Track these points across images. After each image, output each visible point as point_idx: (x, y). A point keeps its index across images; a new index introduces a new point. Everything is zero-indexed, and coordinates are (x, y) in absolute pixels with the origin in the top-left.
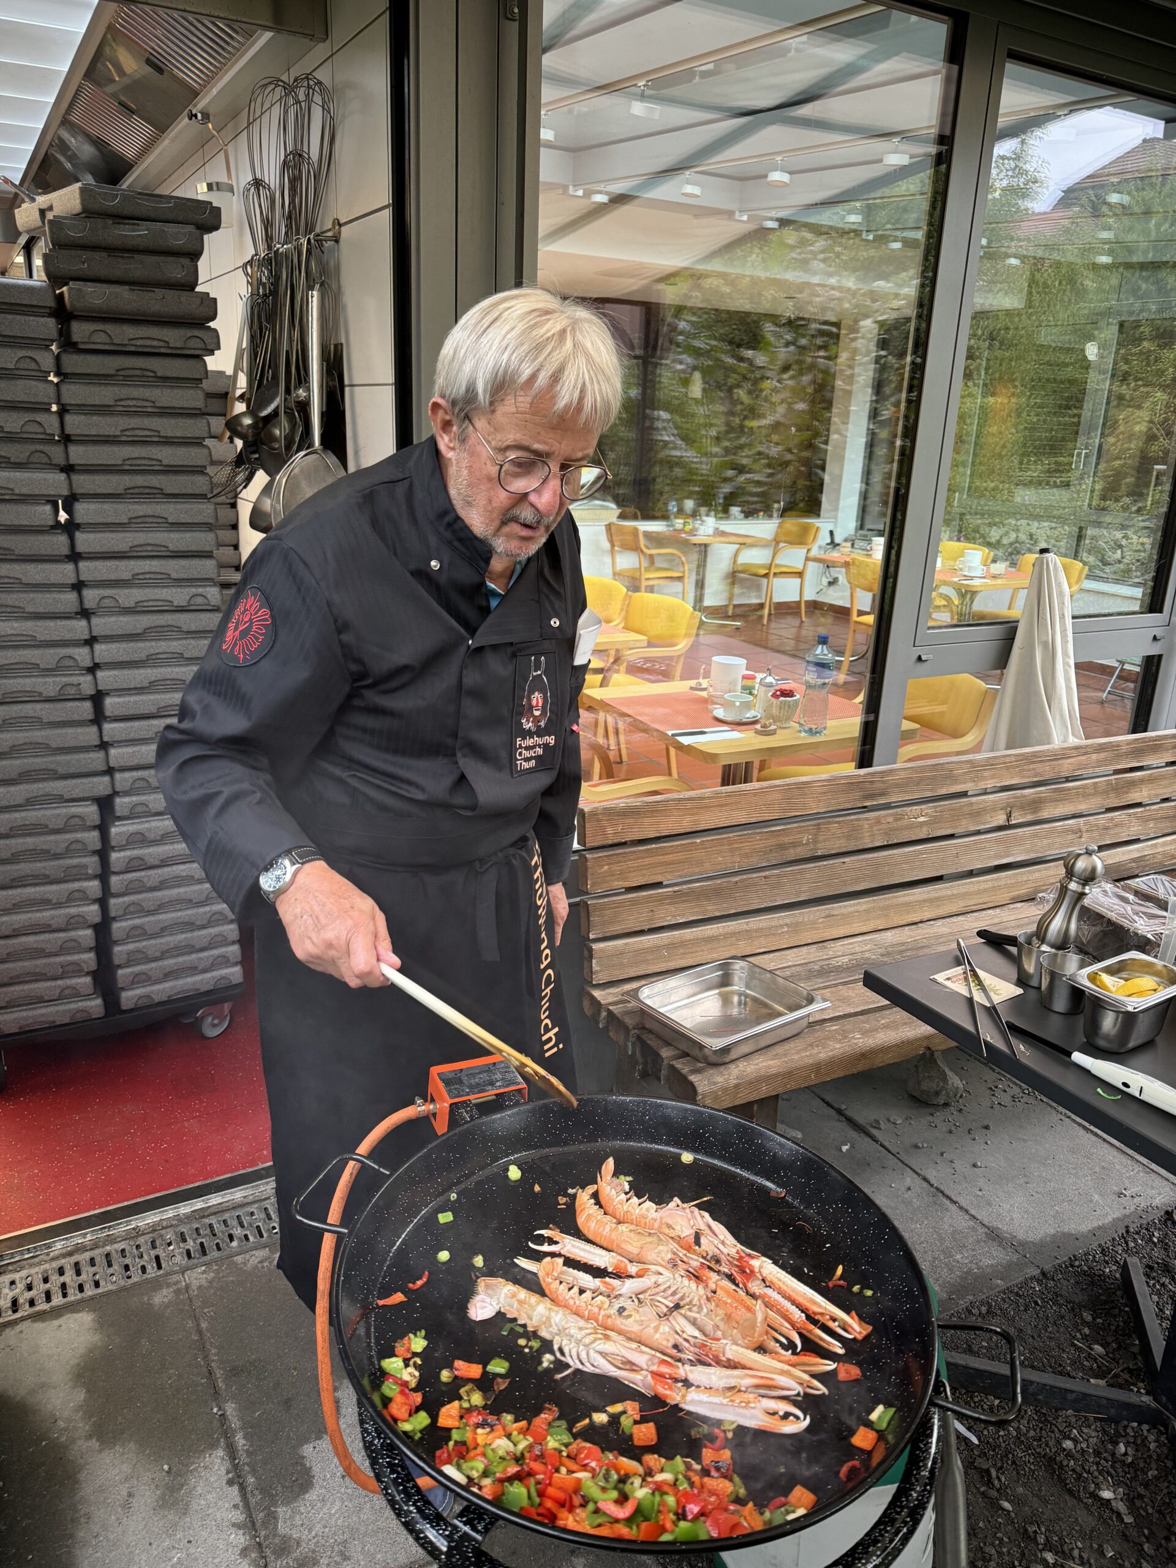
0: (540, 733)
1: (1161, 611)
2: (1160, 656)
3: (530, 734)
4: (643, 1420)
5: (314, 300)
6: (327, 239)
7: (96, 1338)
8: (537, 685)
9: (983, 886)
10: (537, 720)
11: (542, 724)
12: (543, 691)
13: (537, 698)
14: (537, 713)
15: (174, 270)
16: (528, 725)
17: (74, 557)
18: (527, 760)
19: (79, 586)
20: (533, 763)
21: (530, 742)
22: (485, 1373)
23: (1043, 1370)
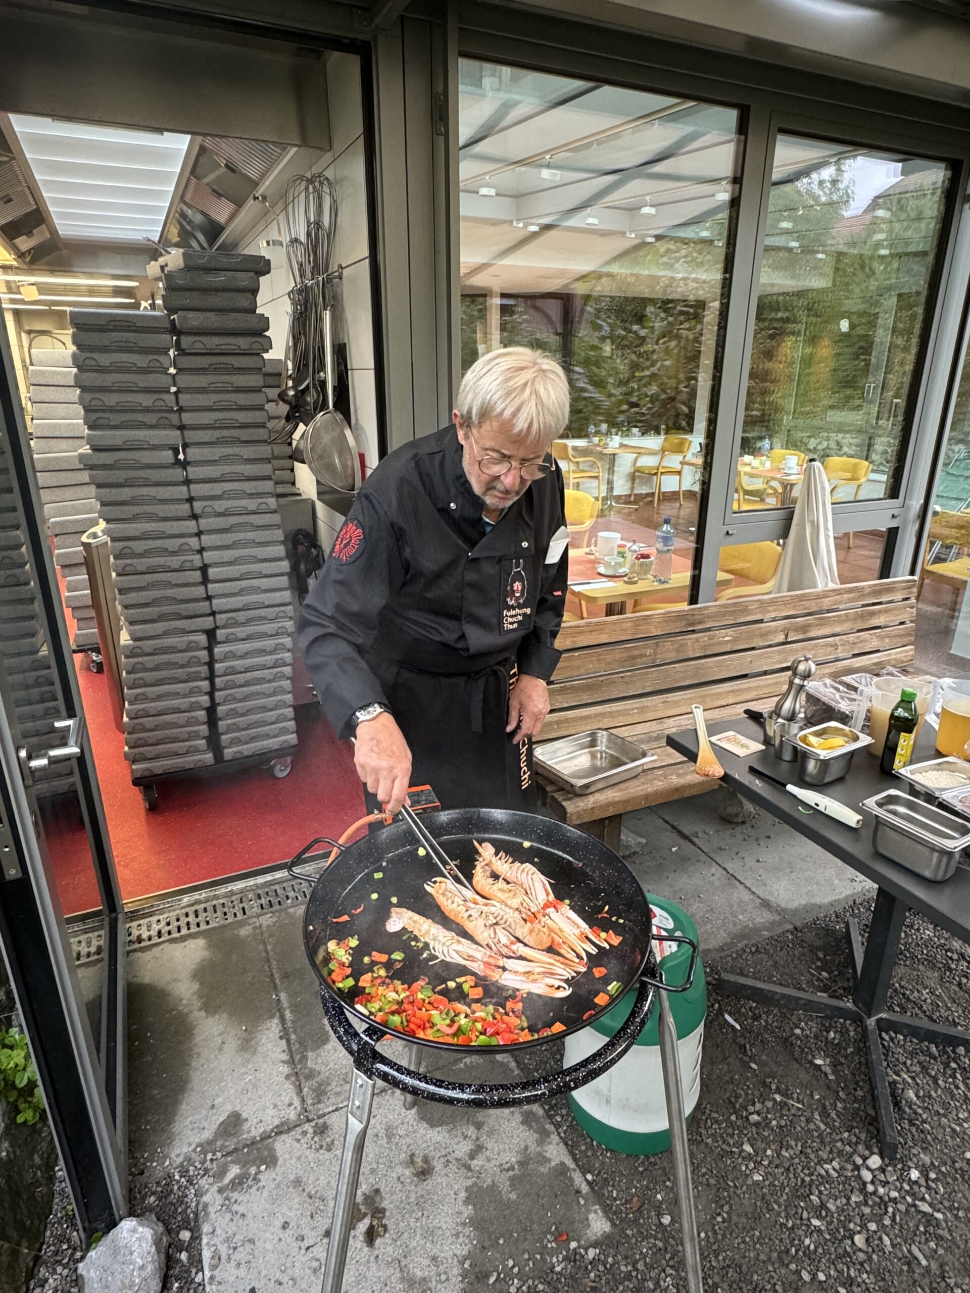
0: (520, 606)
1: (897, 498)
2: (897, 528)
3: (513, 607)
4: (476, 986)
5: (327, 316)
6: (336, 277)
7: (206, 954)
8: (518, 577)
9: (769, 682)
10: (517, 599)
11: (521, 601)
12: (522, 580)
13: (517, 586)
14: (517, 595)
15: (242, 301)
16: (511, 602)
17: (187, 482)
18: (512, 623)
19: (190, 500)
20: (516, 625)
21: (513, 612)
22: (390, 959)
23: (787, 986)
